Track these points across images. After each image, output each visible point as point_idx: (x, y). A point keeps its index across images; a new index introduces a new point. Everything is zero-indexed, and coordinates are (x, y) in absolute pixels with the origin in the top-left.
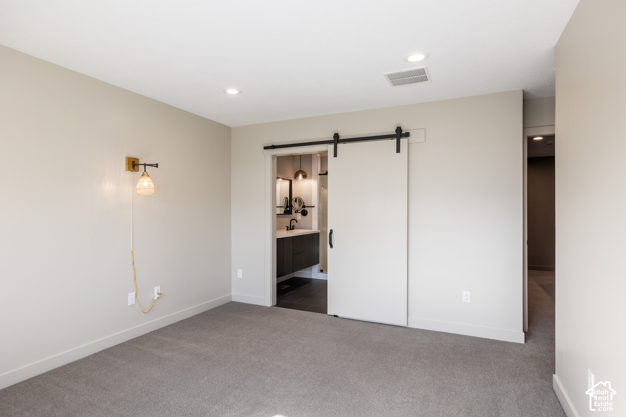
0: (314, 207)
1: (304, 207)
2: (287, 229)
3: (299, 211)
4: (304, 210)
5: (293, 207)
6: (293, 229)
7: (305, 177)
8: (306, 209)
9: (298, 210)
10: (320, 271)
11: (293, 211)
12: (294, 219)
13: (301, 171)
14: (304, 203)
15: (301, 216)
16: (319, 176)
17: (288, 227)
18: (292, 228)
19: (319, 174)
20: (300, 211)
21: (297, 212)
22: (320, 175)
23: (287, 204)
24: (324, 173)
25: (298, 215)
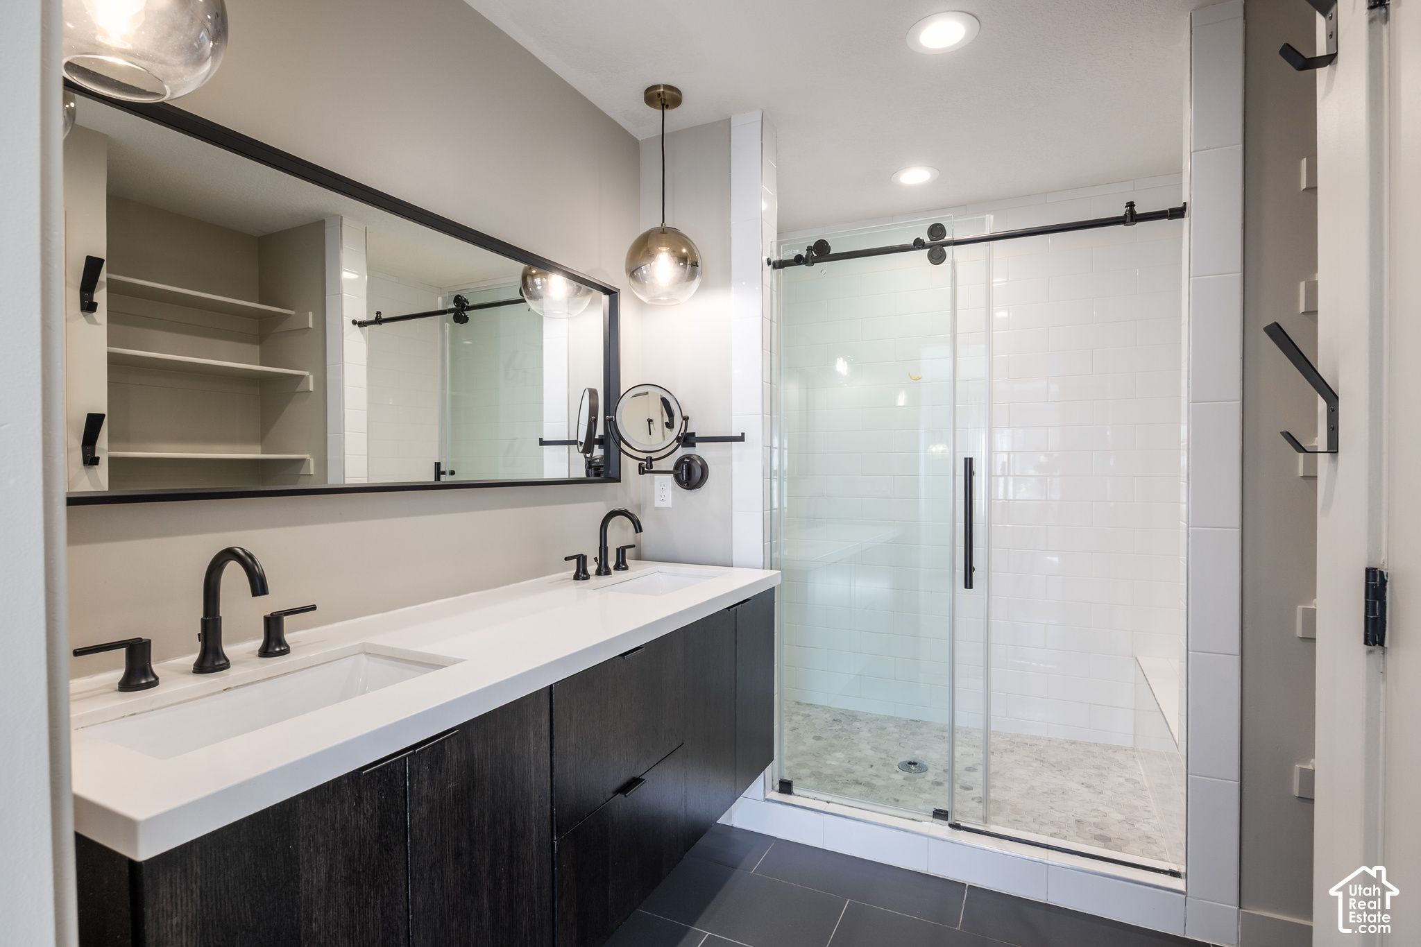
0: (741, 438)
1: (687, 439)
2: (581, 574)
3: (656, 466)
4: (688, 457)
5: (623, 446)
6: (621, 565)
7: (690, 263)
8: (700, 450)
9: (654, 456)
10: (777, 787)
11: (629, 467)
12: (624, 513)
13: (666, 235)
14: (686, 419)
15: (674, 489)
16: (768, 269)
17: (581, 560)
18: (611, 564)
19: (769, 263)
20: (669, 464)
21: (646, 467)
22: (779, 265)
23: (592, 424)
24: (797, 252)
25: (657, 485)
